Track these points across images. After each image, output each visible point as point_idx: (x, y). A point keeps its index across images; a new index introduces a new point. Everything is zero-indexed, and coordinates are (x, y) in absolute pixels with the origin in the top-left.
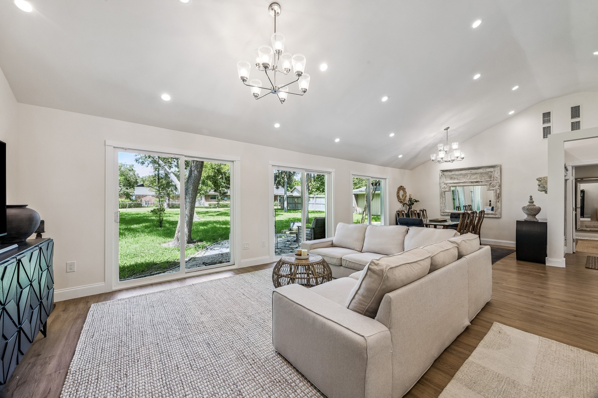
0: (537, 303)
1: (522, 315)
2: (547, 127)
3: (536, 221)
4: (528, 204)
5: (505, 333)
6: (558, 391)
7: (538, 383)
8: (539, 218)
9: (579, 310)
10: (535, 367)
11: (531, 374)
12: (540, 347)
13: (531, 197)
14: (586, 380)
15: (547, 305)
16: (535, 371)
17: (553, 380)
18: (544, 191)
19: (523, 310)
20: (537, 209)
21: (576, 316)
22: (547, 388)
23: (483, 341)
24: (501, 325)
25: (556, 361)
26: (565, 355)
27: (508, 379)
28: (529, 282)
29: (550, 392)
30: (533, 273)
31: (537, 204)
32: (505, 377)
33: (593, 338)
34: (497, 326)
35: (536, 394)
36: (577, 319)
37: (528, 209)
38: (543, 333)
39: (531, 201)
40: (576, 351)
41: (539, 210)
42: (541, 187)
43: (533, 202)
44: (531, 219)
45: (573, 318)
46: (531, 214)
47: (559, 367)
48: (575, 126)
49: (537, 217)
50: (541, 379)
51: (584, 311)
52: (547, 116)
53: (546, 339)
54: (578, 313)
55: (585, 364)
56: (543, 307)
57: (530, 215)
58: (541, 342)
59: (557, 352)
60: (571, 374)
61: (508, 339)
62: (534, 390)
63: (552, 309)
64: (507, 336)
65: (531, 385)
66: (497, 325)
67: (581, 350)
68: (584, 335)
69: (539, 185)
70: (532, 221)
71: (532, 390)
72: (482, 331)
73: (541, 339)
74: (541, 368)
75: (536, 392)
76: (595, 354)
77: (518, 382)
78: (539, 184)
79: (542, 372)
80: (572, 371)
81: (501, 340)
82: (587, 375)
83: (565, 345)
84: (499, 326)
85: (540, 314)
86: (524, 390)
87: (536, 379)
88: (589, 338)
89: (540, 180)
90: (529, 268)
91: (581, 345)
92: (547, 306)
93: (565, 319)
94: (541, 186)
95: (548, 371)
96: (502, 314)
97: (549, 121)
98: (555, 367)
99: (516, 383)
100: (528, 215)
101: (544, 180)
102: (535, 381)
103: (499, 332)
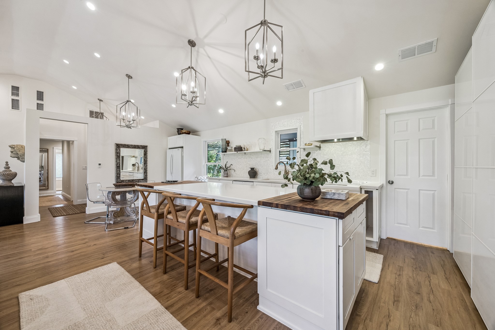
0: (41, 256)
1: (37, 273)
2: (16, 100)
3: (11, 185)
4: (4, 169)
5: (36, 296)
6: (102, 303)
7: (89, 310)
8: (15, 182)
9: (72, 247)
10: (79, 302)
11: (81, 309)
12: (70, 286)
13: (7, 163)
14: (107, 285)
15: (49, 254)
16: (81, 305)
17: (94, 300)
18: (16, 157)
19: (35, 268)
20: (14, 174)
21: (73, 252)
22: (96, 308)
23: (23, 319)
24: (27, 293)
25: (86, 287)
26: (87, 280)
27: (70, 327)
28: (20, 243)
29: (99, 309)
30: (17, 234)
31: (13, 169)
32: (67, 328)
33: (91, 259)
34: (24, 297)
35: (94, 318)
36: (75, 252)
37: (4, 175)
38: (64, 275)
39: (7, 166)
40: (90, 273)
41: (15, 175)
42: (14, 154)
43: (9, 168)
44: (7, 184)
45: (72, 254)
46: (8, 179)
47: (91, 289)
48: (40, 107)
49: (13, 181)
50: (88, 306)
51: (75, 246)
52: (15, 90)
53: (69, 277)
54: (72, 249)
55: (100, 277)
56: (48, 257)
57: (5, 180)
58: (68, 282)
59: (82, 281)
60: (99, 288)
61: (44, 299)
62: (91, 316)
63: (55, 255)
64: (40, 298)
65: (87, 315)
66: (24, 295)
67: (92, 270)
68: (86, 260)
69: (12, 152)
70: (8, 185)
71: (89, 318)
72: (12, 311)
73: (66, 281)
74: (82, 299)
75: (92, 317)
76: (99, 267)
77: (78, 322)
78: (12, 150)
79: (85, 301)
80: (98, 286)
81: (39, 304)
82: (105, 282)
83: (83, 273)
84: (26, 294)
85: (50, 264)
86: (86, 323)
87: (85, 309)
88: (89, 260)
89: (13, 147)
90: (11, 231)
91: (89, 267)
92: (51, 255)
93: (69, 257)
94: (13, 152)
95: (87, 297)
96: (18, 283)
97: (18, 95)
98: (88, 291)
99: (77, 323)
100: (4, 180)
101: (18, 147)
102: (86, 310)
103: (31, 299)
